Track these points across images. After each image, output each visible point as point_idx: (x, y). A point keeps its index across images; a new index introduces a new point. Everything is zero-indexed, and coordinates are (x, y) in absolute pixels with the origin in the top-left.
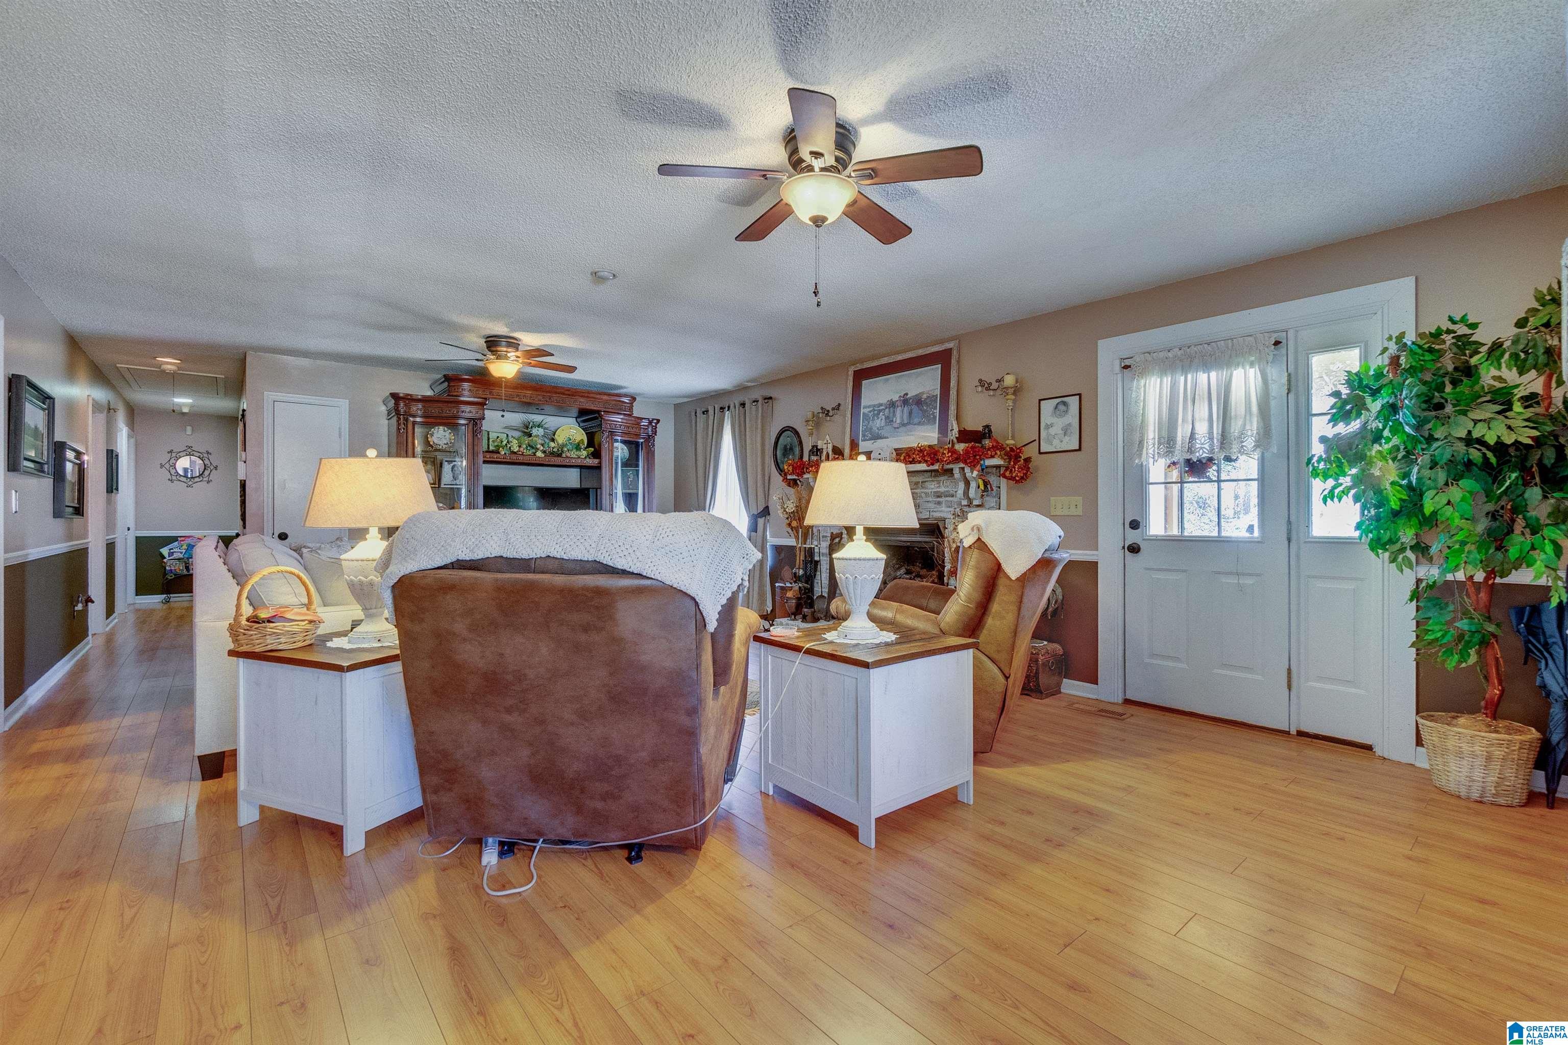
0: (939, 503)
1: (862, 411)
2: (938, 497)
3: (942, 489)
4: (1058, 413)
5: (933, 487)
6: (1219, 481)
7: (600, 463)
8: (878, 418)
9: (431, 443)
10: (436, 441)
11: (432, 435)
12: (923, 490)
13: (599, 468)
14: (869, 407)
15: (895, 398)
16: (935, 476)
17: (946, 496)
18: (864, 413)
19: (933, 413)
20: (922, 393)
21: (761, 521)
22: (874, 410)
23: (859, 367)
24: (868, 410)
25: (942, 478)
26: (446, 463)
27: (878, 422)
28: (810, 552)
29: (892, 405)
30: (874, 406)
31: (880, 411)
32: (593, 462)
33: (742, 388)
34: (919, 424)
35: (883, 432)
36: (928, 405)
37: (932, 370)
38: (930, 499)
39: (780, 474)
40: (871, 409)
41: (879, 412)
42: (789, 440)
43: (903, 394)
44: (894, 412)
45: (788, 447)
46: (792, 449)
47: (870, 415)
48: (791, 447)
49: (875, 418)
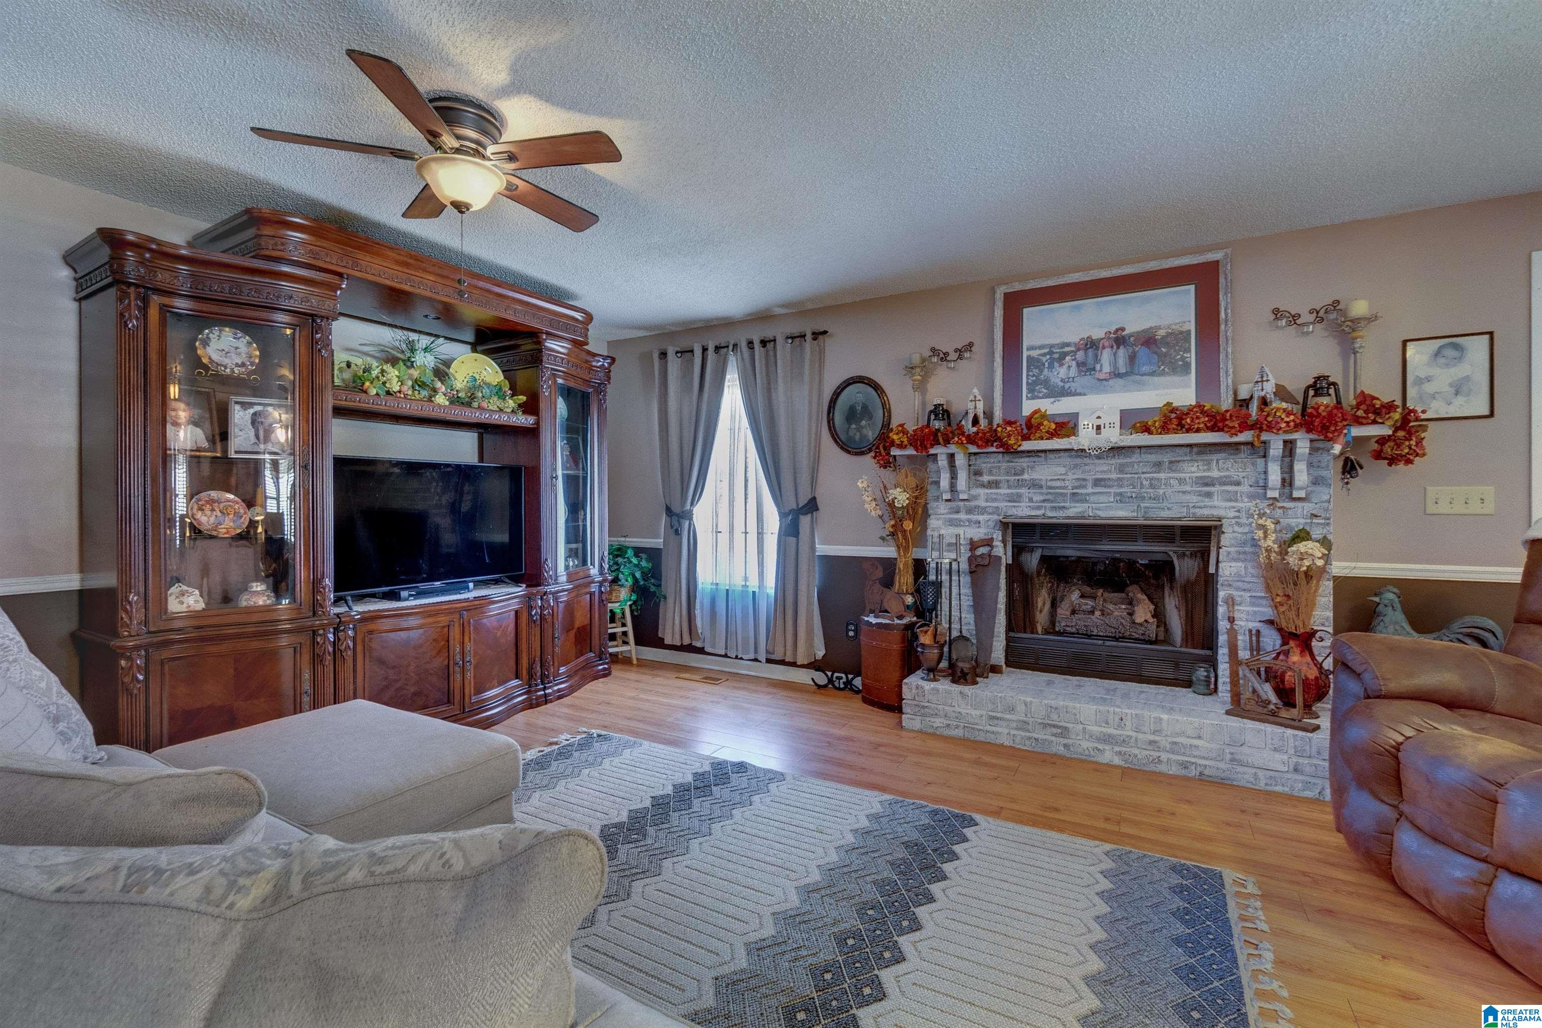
0: (1209, 495)
1: (1025, 354)
2: (1207, 485)
3: (1215, 474)
4: (1442, 361)
5: (1193, 469)
7: (537, 423)
8: (1061, 365)
9: (205, 360)
10: (215, 357)
11: (206, 343)
12: (1173, 475)
13: (533, 433)
14: (1041, 347)
15: (1098, 334)
16: (1200, 453)
17: (1224, 484)
18: (1029, 358)
19: (1183, 359)
20: (1157, 328)
21: (805, 521)
22: (1051, 353)
23: (1017, 287)
24: (1038, 352)
25: (1215, 457)
26: (237, 407)
28: (920, 567)
29: (1091, 345)
30: (1052, 346)
31: (1066, 354)
32: (524, 420)
33: (762, 317)
34: (1152, 374)
35: (1073, 386)
36: (1167, 344)
37: (1175, 292)
38: (1188, 488)
39: (842, 448)
40: (1046, 351)
41: (1063, 356)
42: (860, 398)
43: (1113, 329)
44: (1096, 356)
45: (859, 408)
46: (866, 412)
47: (1044, 359)
48: (865, 407)
49: (1056, 364)
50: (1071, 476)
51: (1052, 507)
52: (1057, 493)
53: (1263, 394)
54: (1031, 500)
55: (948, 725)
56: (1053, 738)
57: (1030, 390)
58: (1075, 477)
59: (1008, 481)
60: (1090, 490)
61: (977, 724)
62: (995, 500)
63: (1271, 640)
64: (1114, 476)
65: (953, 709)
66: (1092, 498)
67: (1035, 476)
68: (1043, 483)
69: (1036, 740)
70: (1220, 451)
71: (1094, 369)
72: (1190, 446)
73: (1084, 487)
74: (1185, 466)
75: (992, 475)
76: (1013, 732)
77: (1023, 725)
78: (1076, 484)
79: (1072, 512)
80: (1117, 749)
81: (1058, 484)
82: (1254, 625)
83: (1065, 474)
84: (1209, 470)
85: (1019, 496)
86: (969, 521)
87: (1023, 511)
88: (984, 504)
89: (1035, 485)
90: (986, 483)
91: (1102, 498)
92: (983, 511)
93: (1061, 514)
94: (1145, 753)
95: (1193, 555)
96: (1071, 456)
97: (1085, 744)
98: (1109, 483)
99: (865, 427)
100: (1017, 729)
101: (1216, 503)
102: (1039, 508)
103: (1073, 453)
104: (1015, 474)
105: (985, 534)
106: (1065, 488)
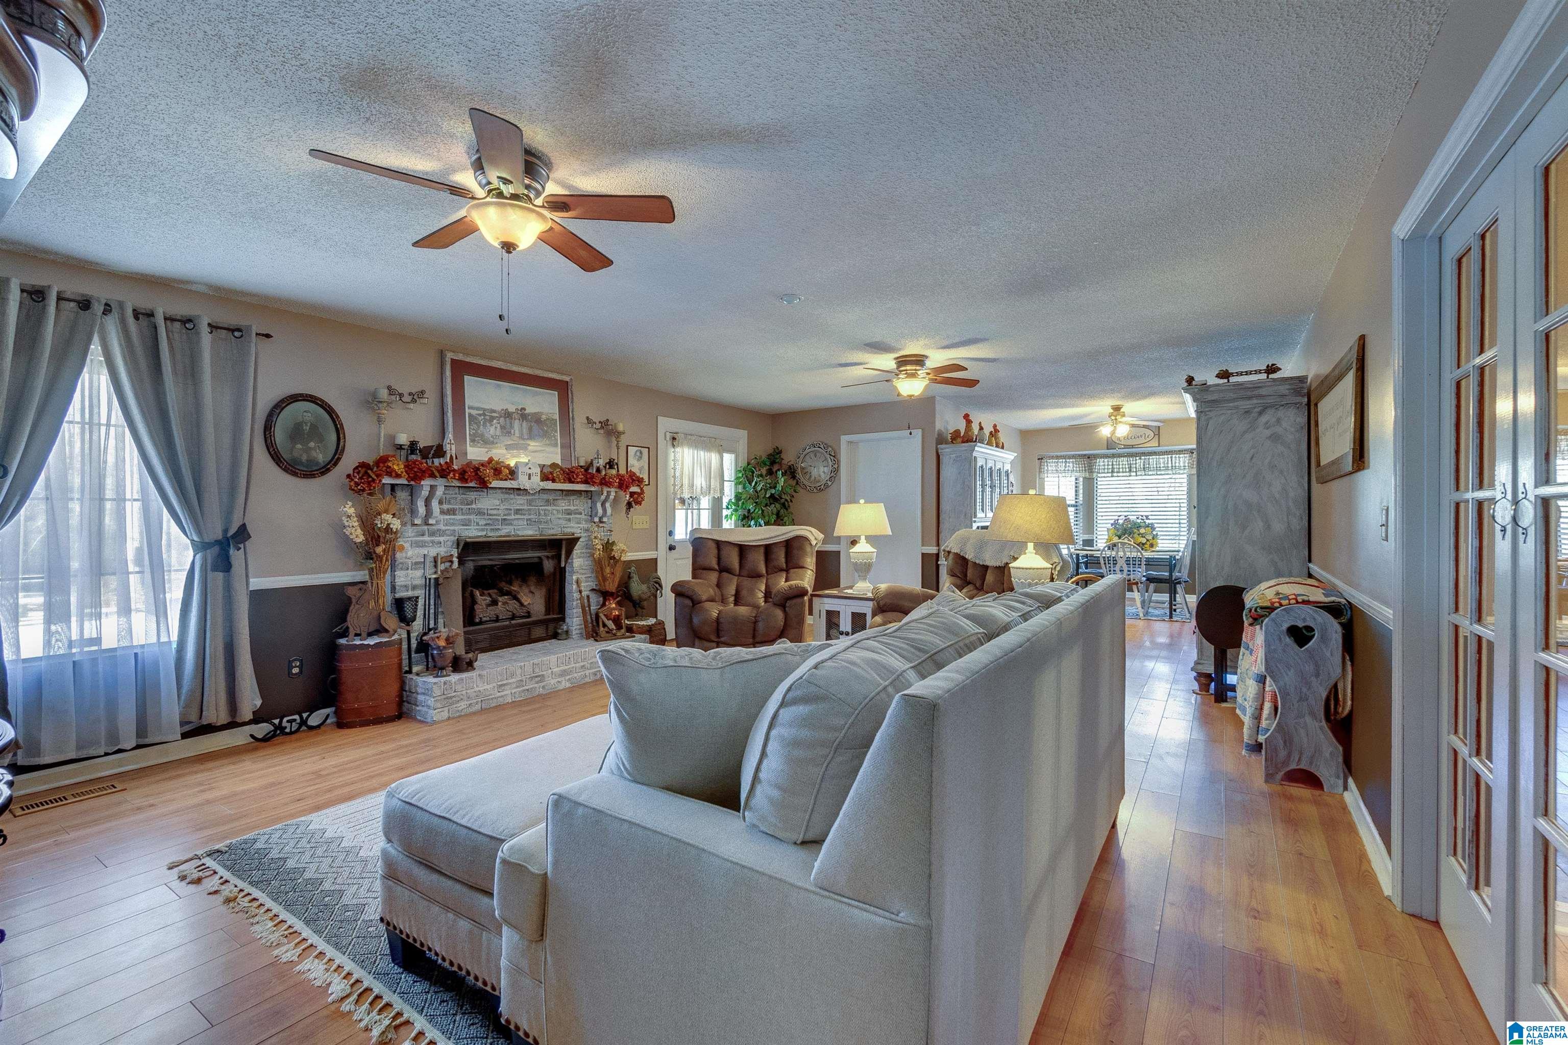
0: (569, 520)
1: (467, 411)
2: (569, 514)
3: (572, 508)
4: (637, 457)
5: (563, 505)
6: (699, 509)
8: (491, 424)
12: (554, 508)
14: (478, 409)
15: (512, 409)
16: (566, 495)
17: (575, 514)
18: (470, 415)
19: (554, 436)
20: (542, 413)
21: (236, 551)
22: (484, 415)
23: (461, 357)
24: (475, 412)
25: (572, 498)
27: (492, 430)
29: (508, 415)
30: (484, 410)
34: (540, 442)
35: (500, 442)
36: (547, 425)
37: (550, 393)
38: (560, 516)
39: (286, 470)
40: (482, 412)
41: (492, 418)
42: (308, 417)
43: (520, 408)
44: (511, 423)
45: (307, 428)
46: (315, 432)
47: (480, 418)
48: (314, 427)
49: (488, 424)
50: (502, 507)
51: (491, 529)
52: (493, 519)
53: (598, 465)
54: (478, 524)
55: (470, 705)
56: (536, 685)
57: (473, 441)
58: (504, 507)
59: (462, 509)
60: (513, 517)
61: (491, 695)
62: (453, 524)
63: (595, 600)
64: (525, 507)
65: (473, 690)
66: (515, 522)
67: (479, 506)
68: (486, 512)
69: (528, 690)
70: (574, 495)
71: (510, 432)
72: (562, 491)
73: (509, 514)
74: (560, 502)
75: (451, 504)
76: (513, 691)
77: (520, 683)
78: (506, 512)
79: (503, 533)
80: (567, 678)
81: (495, 512)
82: (588, 593)
83: (499, 505)
84: (569, 505)
85: (470, 520)
86: (433, 542)
87: (473, 533)
88: (444, 528)
89: (480, 513)
90: (445, 511)
91: (521, 522)
92: (441, 533)
93: (498, 534)
94: (580, 674)
95: (553, 557)
96: (503, 493)
97: (553, 682)
98: (524, 512)
99: (314, 449)
100: (517, 687)
101: (572, 525)
102: (483, 530)
103: (504, 490)
104: (468, 504)
105: (445, 552)
106: (499, 515)
